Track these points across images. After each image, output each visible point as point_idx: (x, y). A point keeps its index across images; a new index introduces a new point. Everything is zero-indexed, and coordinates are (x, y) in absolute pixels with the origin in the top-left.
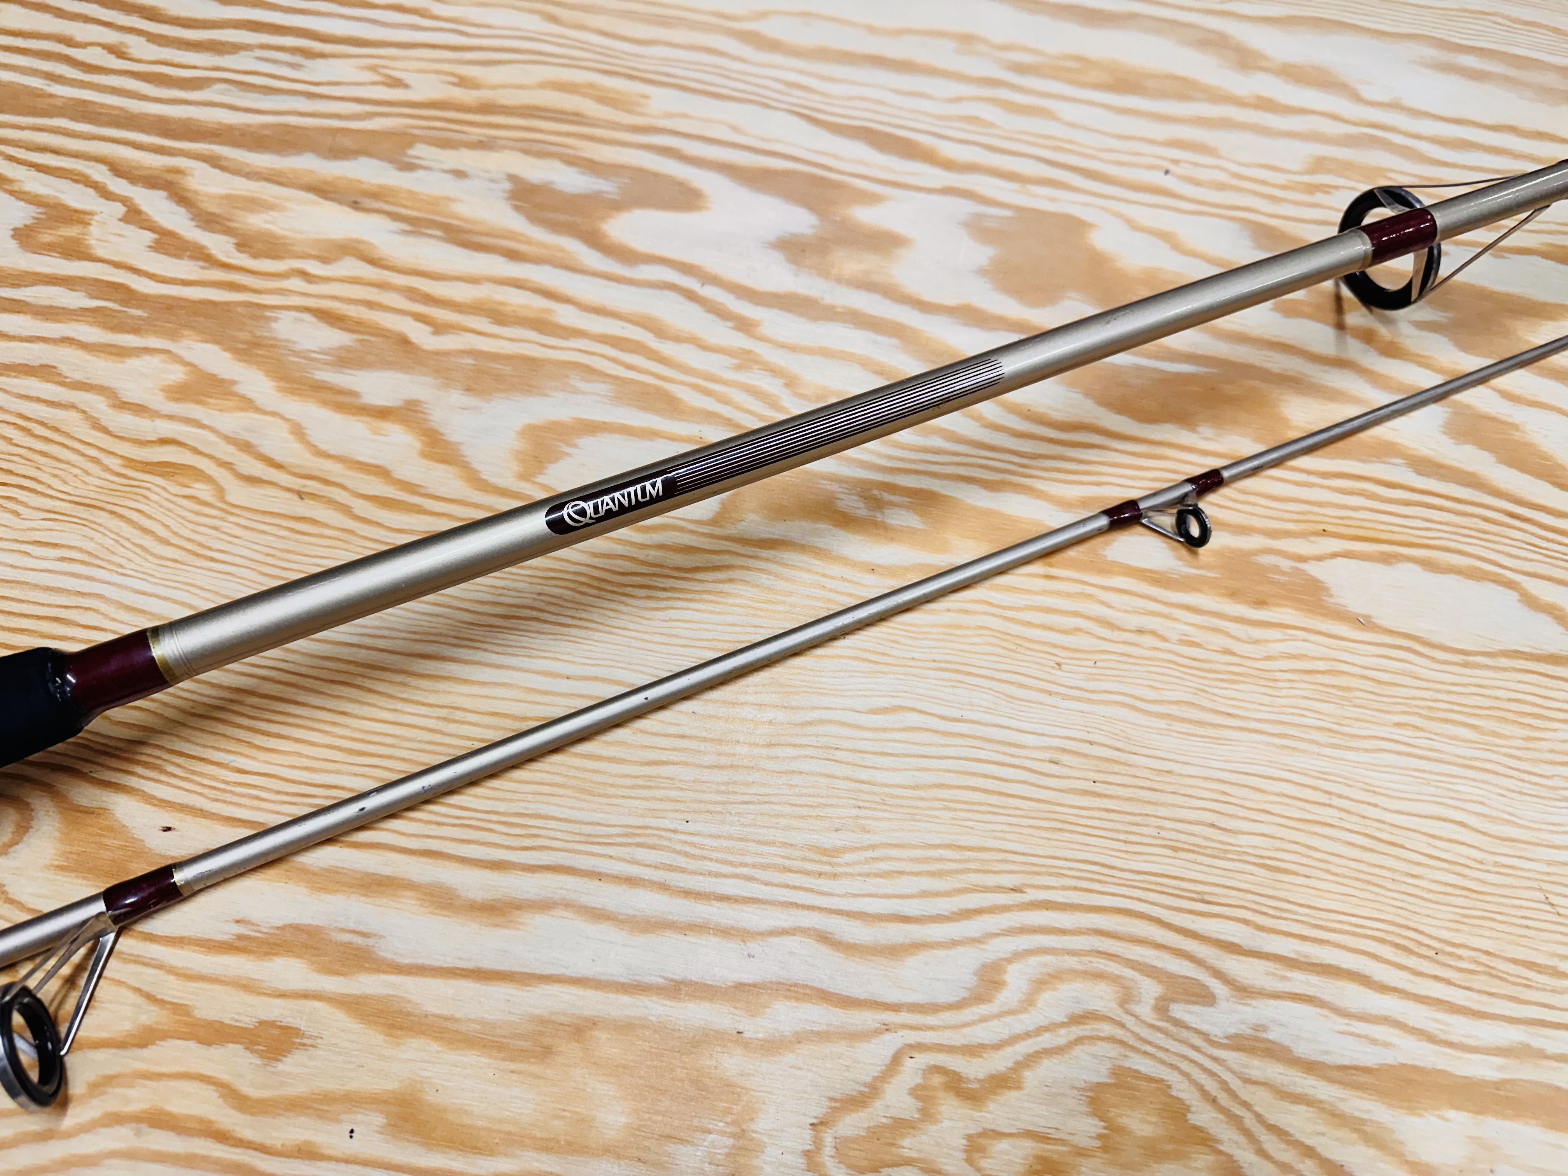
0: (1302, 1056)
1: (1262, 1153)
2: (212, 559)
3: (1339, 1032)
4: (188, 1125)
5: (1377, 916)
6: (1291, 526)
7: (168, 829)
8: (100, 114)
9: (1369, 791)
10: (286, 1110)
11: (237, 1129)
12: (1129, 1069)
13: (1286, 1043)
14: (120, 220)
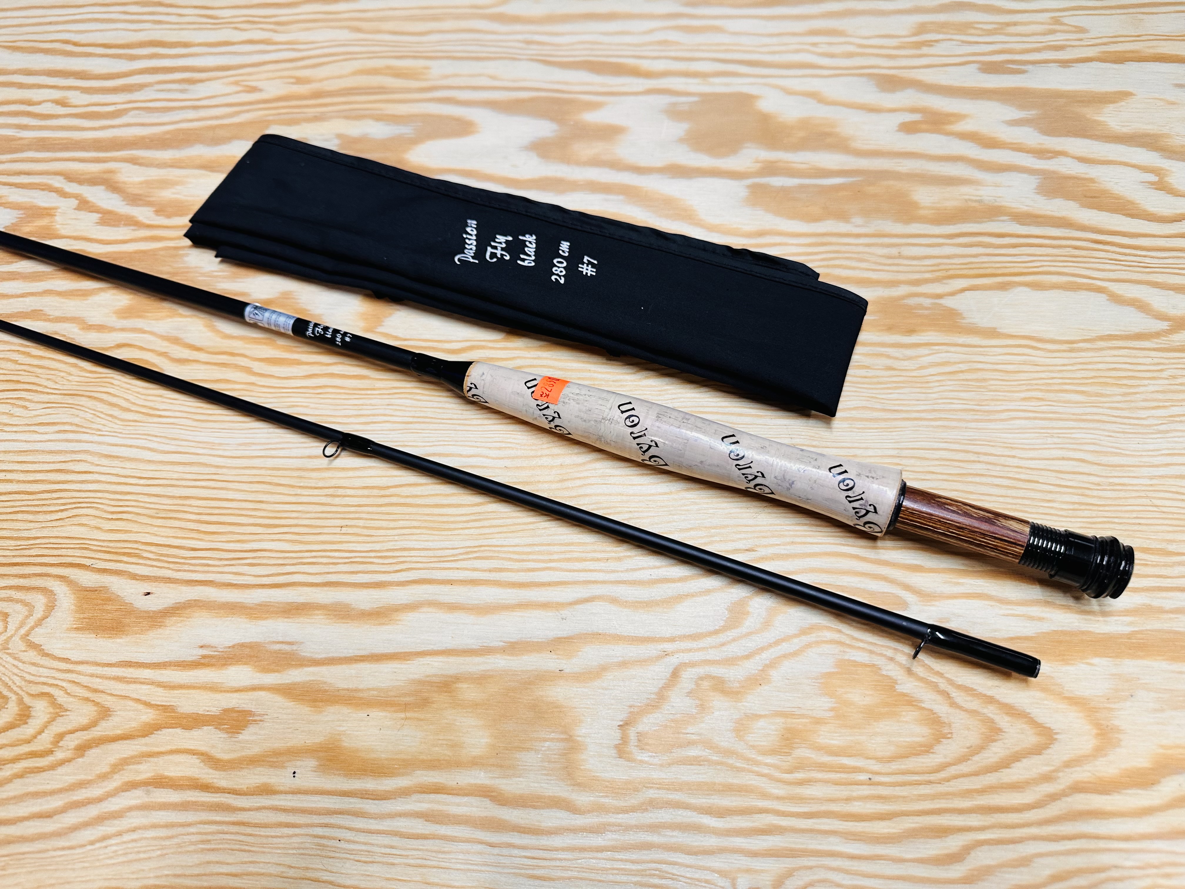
1: (953, 704)
2: (160, 416)
3: (1004, 615)
4: (181, 783)
6: (927, 276)
7: (149, 594)
8: (55, 144)
9: (1007, 447)
10: (247, 764)
11: (215, 781)
12: (849, 660)
14: (75, 209)
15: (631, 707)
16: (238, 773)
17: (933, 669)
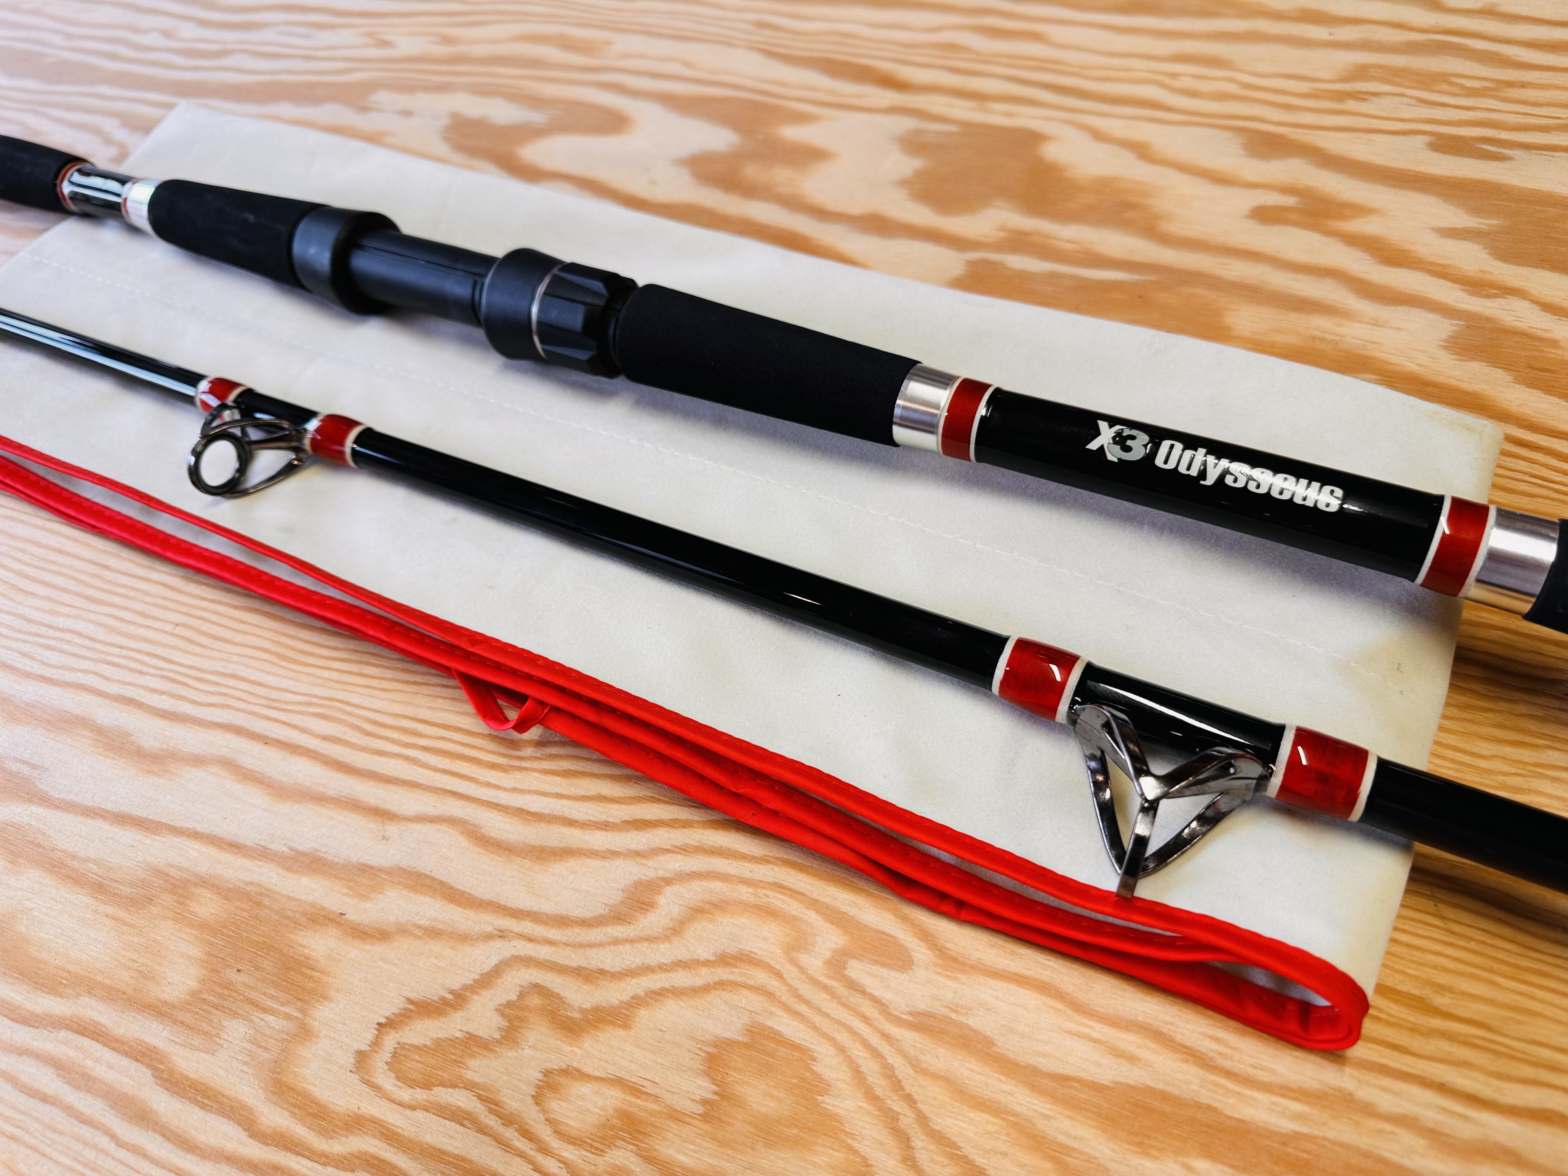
0: (1008, 1053)
1: (910, 1161)
3: (1071, 1033)
12: (771, 1029)
13: (989, 1034)
15: (410, 1001)
17: (902, 1089)
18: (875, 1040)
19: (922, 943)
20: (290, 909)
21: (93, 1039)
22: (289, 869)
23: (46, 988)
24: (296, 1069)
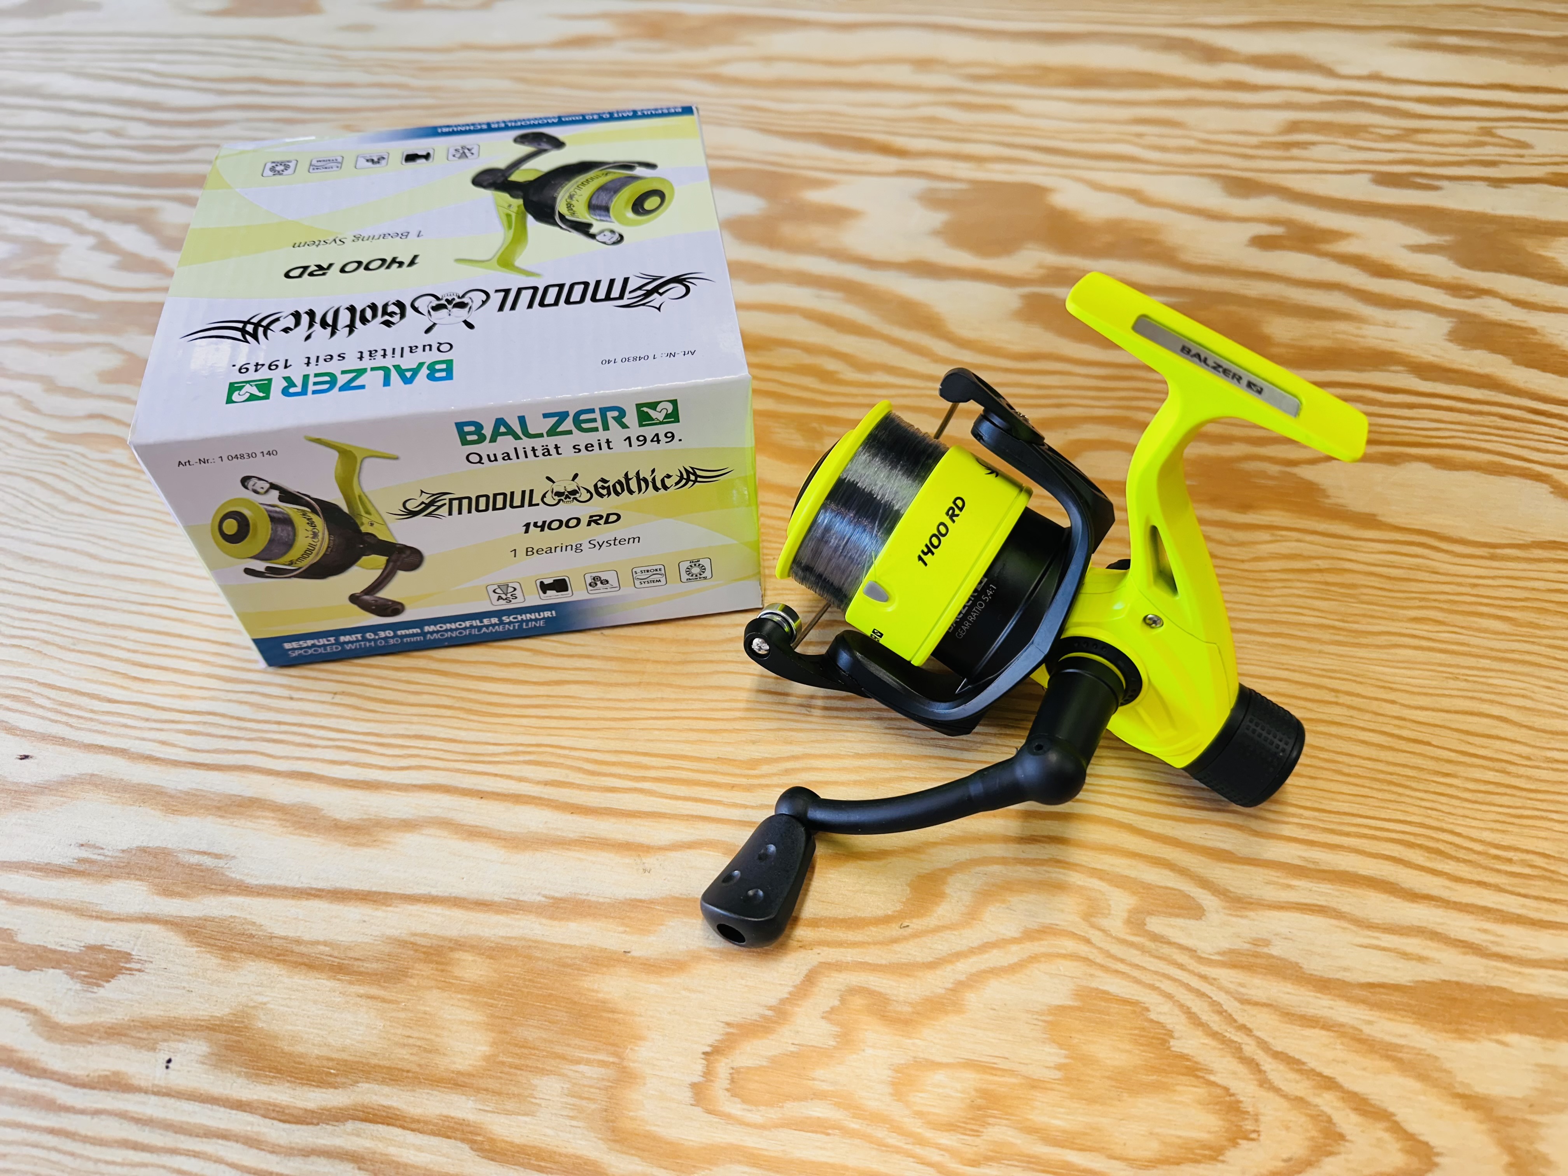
0: (1315, 973)
1: (1267, 1084)
3: (1363, 946)
5: (1402, 818)
7: (26, 757)
9: (1381, 687)
10: (100, 1038)
11: (43, 1058)
12: (1097, 989)
13: (1293, 959)
14: (90, 249)
15: (728, 1024)
16: (82, 1049)
17: (1235, 1021)
18: (1195, 983)
19: (1205, 891)
20: (567, 957)
21: (388, 1124)
22: (552, 917)
23: (313, 1081)
24: (631, 1114)
